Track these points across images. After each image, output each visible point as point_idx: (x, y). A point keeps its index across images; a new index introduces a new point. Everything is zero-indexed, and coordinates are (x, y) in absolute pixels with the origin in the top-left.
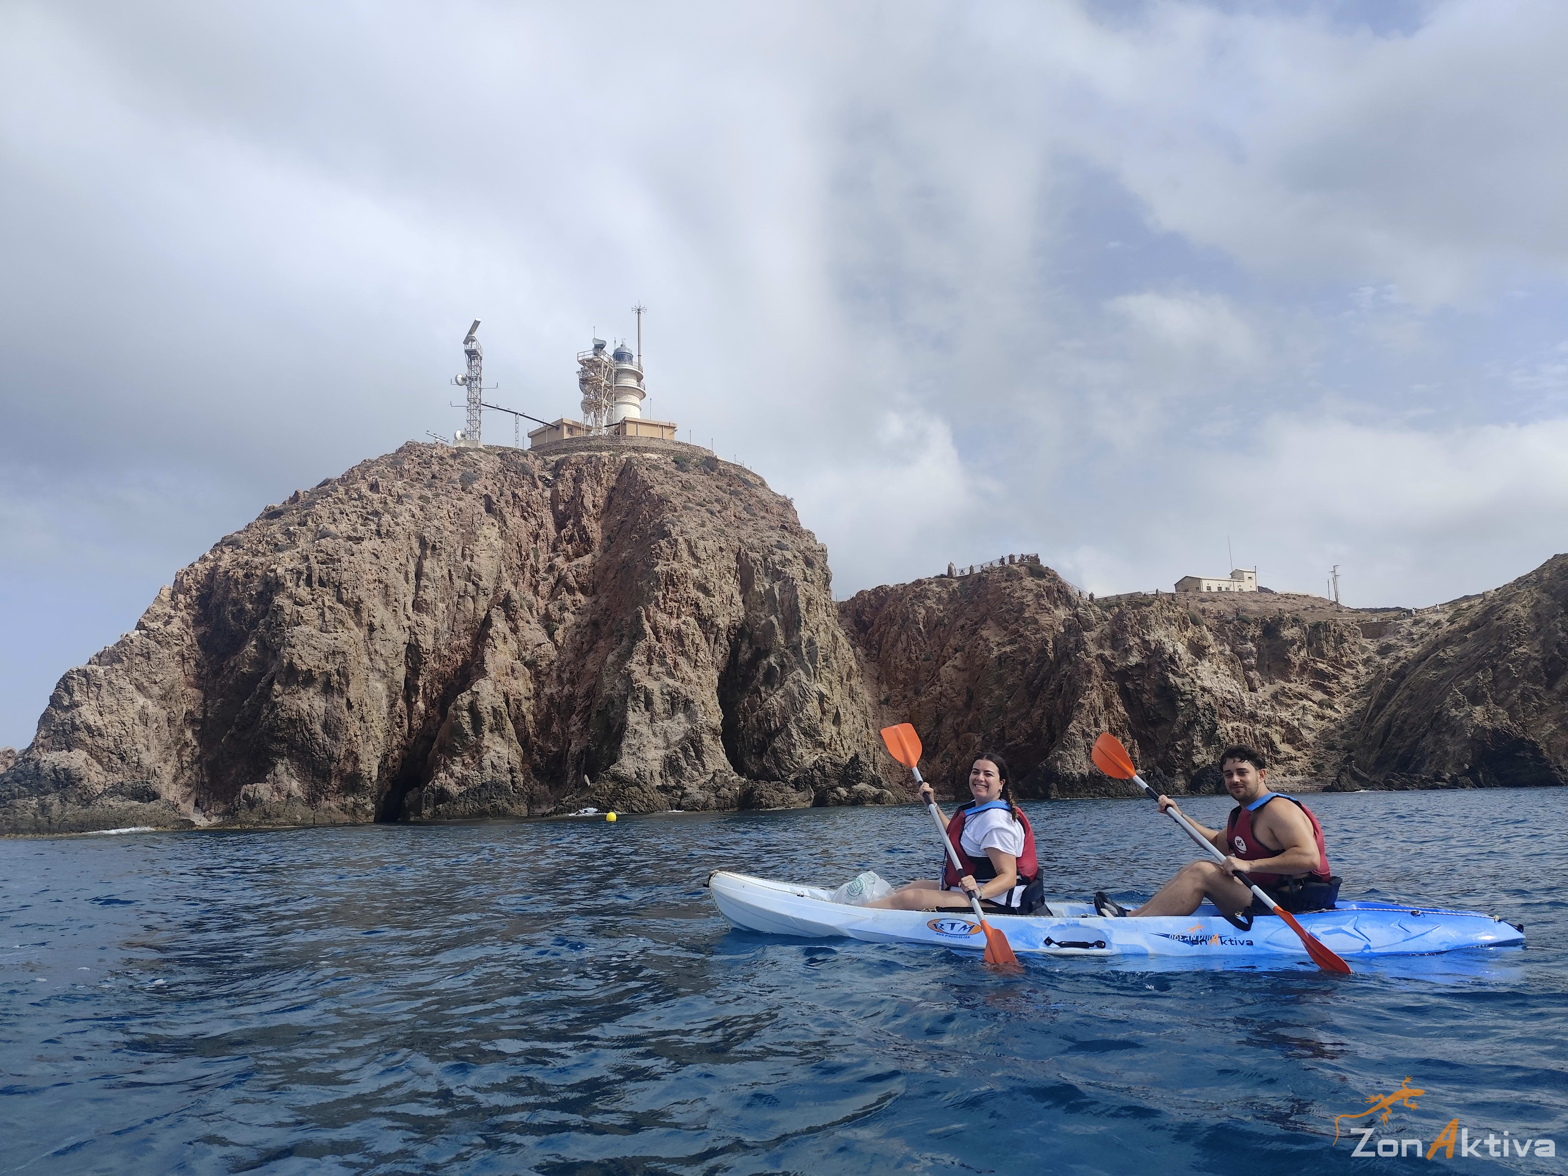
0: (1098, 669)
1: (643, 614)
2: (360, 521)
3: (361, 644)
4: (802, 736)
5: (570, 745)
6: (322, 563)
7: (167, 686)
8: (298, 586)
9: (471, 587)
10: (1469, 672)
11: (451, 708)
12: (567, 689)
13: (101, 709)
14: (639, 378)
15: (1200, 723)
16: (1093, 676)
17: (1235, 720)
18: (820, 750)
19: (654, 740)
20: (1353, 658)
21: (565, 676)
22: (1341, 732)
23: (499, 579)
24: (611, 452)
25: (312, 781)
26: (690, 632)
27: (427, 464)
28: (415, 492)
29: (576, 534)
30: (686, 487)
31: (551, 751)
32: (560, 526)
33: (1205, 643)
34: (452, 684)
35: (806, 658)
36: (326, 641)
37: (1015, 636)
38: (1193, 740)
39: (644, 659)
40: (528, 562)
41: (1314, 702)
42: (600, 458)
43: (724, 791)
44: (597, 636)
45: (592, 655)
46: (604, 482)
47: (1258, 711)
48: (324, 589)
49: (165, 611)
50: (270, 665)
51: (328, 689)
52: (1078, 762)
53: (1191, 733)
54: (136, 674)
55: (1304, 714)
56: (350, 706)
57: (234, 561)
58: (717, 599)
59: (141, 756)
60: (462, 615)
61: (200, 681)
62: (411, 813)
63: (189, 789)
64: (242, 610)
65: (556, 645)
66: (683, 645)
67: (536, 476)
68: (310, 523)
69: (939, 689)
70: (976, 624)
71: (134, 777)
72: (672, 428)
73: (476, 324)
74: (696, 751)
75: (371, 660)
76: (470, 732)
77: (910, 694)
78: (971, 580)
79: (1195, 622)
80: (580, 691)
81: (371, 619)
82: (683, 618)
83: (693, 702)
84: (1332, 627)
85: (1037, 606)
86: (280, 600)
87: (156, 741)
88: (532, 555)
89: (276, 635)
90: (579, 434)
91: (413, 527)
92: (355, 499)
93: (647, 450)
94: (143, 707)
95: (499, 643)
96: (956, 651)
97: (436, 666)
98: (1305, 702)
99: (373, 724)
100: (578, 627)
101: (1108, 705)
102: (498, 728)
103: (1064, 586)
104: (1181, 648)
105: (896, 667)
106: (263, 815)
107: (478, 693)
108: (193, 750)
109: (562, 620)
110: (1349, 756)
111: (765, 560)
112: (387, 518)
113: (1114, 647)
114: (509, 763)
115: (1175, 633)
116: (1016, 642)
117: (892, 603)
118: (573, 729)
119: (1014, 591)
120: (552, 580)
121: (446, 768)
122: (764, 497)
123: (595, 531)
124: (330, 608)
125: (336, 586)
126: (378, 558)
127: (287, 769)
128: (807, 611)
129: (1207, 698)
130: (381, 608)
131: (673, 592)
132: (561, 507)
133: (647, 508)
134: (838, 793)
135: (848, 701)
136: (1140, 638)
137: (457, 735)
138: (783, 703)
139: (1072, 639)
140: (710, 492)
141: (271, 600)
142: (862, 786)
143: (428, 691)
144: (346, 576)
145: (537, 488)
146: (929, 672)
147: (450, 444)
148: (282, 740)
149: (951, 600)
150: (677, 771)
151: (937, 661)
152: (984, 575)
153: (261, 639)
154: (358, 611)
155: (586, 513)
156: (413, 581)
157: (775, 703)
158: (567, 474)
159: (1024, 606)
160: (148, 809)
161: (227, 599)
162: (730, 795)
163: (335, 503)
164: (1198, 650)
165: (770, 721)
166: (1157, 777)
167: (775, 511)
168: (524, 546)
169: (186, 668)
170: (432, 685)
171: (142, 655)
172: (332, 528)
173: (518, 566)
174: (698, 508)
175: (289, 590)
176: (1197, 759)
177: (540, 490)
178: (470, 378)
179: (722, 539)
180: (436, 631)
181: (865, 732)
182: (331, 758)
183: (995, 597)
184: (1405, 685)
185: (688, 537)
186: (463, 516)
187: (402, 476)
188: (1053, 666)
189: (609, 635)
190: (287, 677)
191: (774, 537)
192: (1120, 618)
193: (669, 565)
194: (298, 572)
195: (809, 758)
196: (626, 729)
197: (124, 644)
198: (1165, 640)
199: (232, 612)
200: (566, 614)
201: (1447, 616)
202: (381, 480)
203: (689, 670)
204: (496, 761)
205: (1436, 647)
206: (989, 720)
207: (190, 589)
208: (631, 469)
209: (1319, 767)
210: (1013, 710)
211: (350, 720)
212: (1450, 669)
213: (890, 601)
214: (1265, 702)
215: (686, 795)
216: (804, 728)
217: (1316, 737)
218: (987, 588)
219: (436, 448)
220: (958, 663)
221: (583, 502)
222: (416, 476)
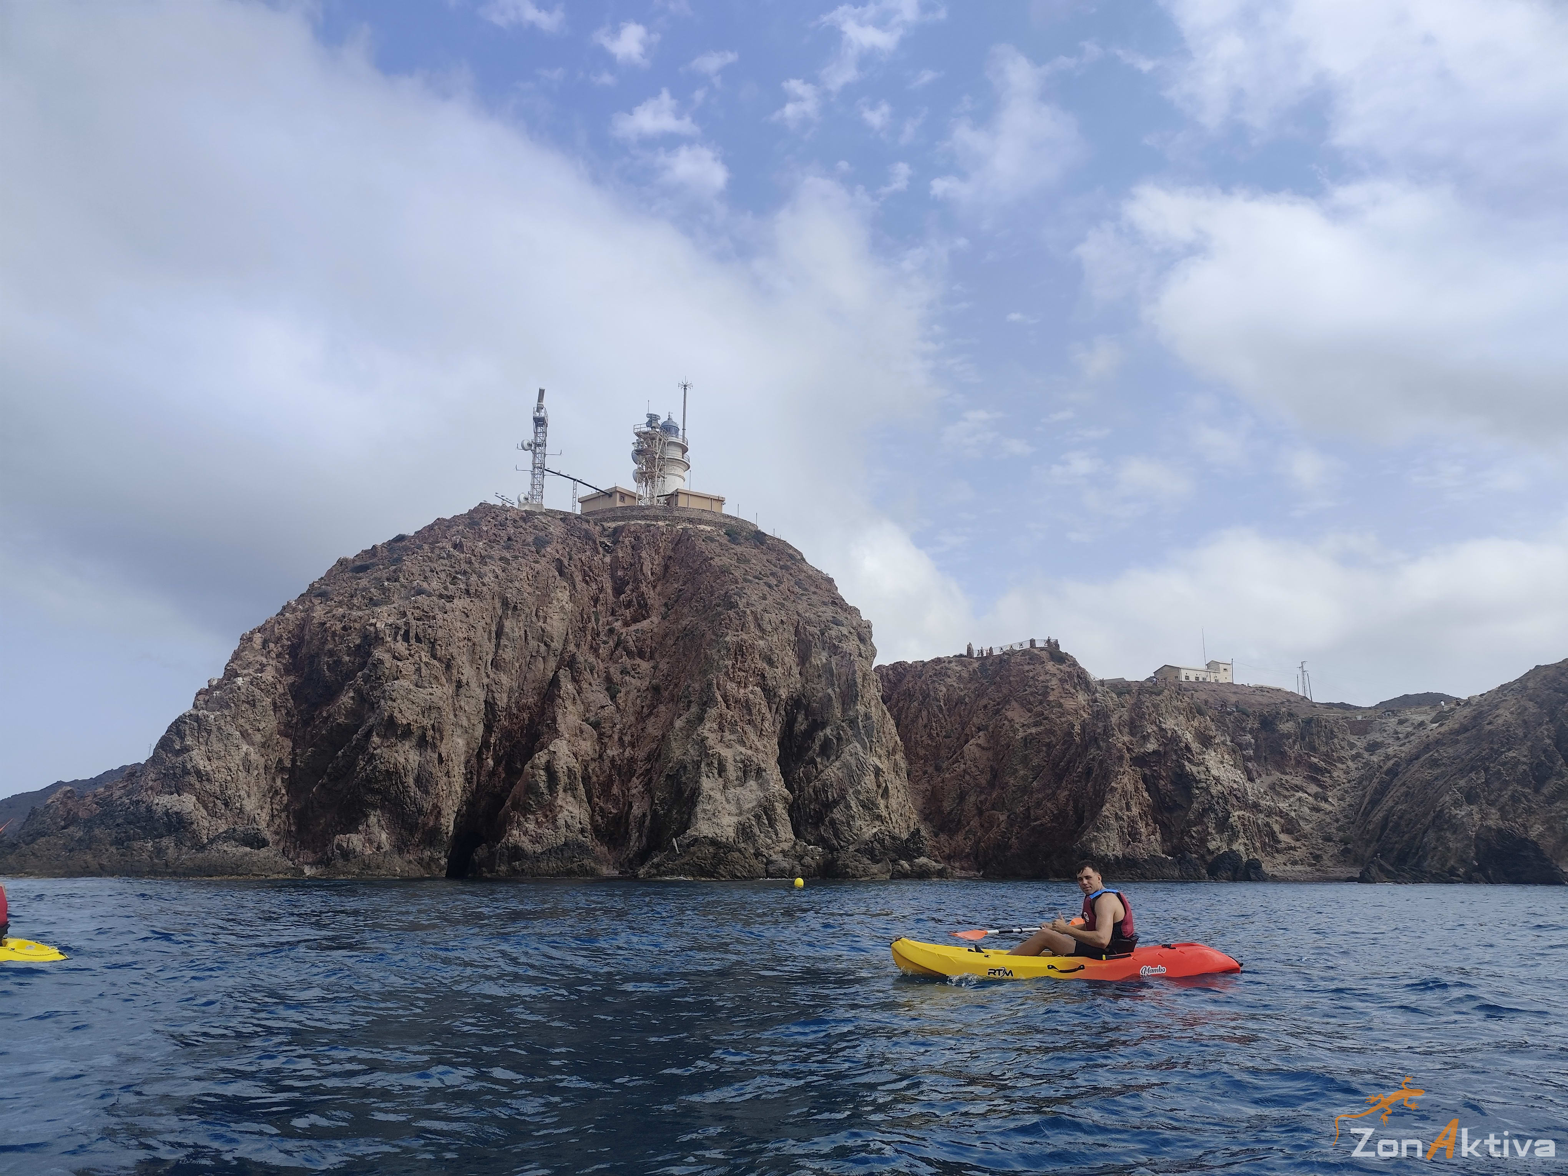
0: (1127, 756)
1: (715, 682)
2: (449, 580)
3: (450, 701)
4: (861, 808)
5: (631, 807)
6: (418, 620)
7: (267, 734)
8: (395, 639)
9: (543, 648)
10: (1463, 772)
11: (527, 767)
12: (628, 752)
13: (210, 755)
14: (685, 450)
15: (1214, 811)
16: (1125, 762)
17: (1240, 809)
18: (877, 823)
19: (727, 806)
20: (1343, 753)
21: (627, 739)
22: (1336, 824)
23: (566, 641)
24: (667, 522)
25: (400, 834)
26: (757, 701)
27: (503, 526)
28: (496, 553)
29: (634, 600)
30: (742, 559)
31: (611, 813)
32: (618, 591)
33: (1211, 733)
34: (519, 742)
35: (863, 732)
36: (422, 695)
37: (1040, 719)
38: (1208, 827)
39: (715, 726)
40: (590, 625)
41: (1309, 795)
42: (658, 528)
43: (807, 860)
44: (657, 700)
45: (652, 719)
46: (661, 550)
47: (1260, 801)
48: (420, 645)
49: (256, 659)
50: (366, 717)
51: (423, 743)
52: (1112, 844)
53: (1205, 820)
54: (241, 721)
55: (1301, 805)
56: (441, 760)
57: (327, 613)
58: (780, 671)
59: (244, 802)
60: (532, 674)
61: (288, 730)
62: (484, 869)
63: (278, 837)
64: (338, 662)
65: (618, 708)
66: (750, 713)
67: (597, 542)
68: (402, 579)
69: (963, 766)
70: (998, 704)
71: (236, 823)
72: (721, 501)
73: (542, 392)
74: (769, 819)
75: (455, 715)
76: (545, 791)
77: (930, 770)
78: (991, 661)
79: (1201, 713)
80: (641, 754)
81: (460, 676)
82: (751, 688)
83: (765, 771)
84: (1323, 723)
85: (1061, 690)
86: (379, 653)
87: (256, 788)
88: (593, 619)
89: (373, 688)
90: (628, 502)
91: (496, 588)
92: (444, 558)
93: (701, 521)
94: (246, 754)
95: (568, 703)
96: (979, 730)
97: (506, 723)
98: (1300, 794)
99: (454, 780)
100: (639, 691)
101: (1137, 789)
102: (571, 788)
103: (1083, 671)
104: (1189, 737)
105: (917, 743)
106: (361, 866)
107: (555, 752)
108: (281, 797)
109: (623, 684)
110: (1346, 849)
111: (823, 634)
112: (474, 578)
113: (1132, 734)
114: (580, 823)
115: (1184, 722)
116: (1041, 724)
117: (911, 679)
118: (634, 791)
119: (1038, 674)
120: (611, 643)
121: (519, 824)
122: (810, 572)
123: (652, 596)
124: (426, 664)
125: (431, 642)
126: (467, 616)
127: (379, 821)
128: (863, 686)
129: (1219, 787)
130: (467, 664)
131: (741, 662)
132: (620, 573)
133: (708, 579)
134: (902, 866)
135: (892, 775)
136: (1157, 726)
137: (532, 793)
138: (840, 775)
139: (1100, 724)
140: (764, 566)
141: (369, 654)
142: (923, 860)
143: (497, 748)
144: (440, 633)
145: (599, 554)
146: (950, 749)
147: (516, 506)
148: (378, 792)
149: (971, 679)
150: (749, 838)
151: (958, 739)
152: (1006, 657)
153: (358, 691)
154: (448, 667)
155: (645, 580)
156: (494, 640)
157: (832, 774)
158: (627, 541)
159: (1049, 690)
160: (261, 855)
161: (323, 650)
162: (814, 864)
163: (424, 561)
164: (1206, 741)
165: (827, 792)
166: (1188, 862)
167: (823, 586)
168: (586, 609)
169: (278, 716)
170: (501, 743)
171: (248, 703)
172: (425, 585)
173: (580, 628)
174: (757, 580)
175: (388, 645)
176: (1212, 845)
177: (601, 556)
178: (536, 444)
179: (783, 612)
180: (511, 690)
181: (907, 807)
182: (420, 811)
183: (1018, 679)
184: (1401, 782)
185: (753, 609)
186: (540, 579)
187: (480, 536)
188: (1079, 750)
189: (673, 700)
190: (386, 730)
191: (828, 612)
192: (1138, 705)
193: (738, 636)
194: (396, 627)
195: (869, 830)
196: (699, 794)
197: (232, 691)
198: (1176, 729)
199: (328, 663)
200: (627, 678)
201: (1430, 718)
202: (463, 540)
203: (756, 739)
204: (569, 821)
205: (1427, 747)
206: (1014, 799)
207: (280, 638)
208: (688, 540)
209: (1317, 858)
210: (1038, 791)
211: (439, 774)
212: (1444, 769)
213: (909, 678)
214: (1265, 792)
215: (772, 862)
216: (863, 801)
217: (1313, 829)
218: (1009, 670)
219: (507, 511)
220: (981, 741)
221: (641, 569)
222: (493, 537)
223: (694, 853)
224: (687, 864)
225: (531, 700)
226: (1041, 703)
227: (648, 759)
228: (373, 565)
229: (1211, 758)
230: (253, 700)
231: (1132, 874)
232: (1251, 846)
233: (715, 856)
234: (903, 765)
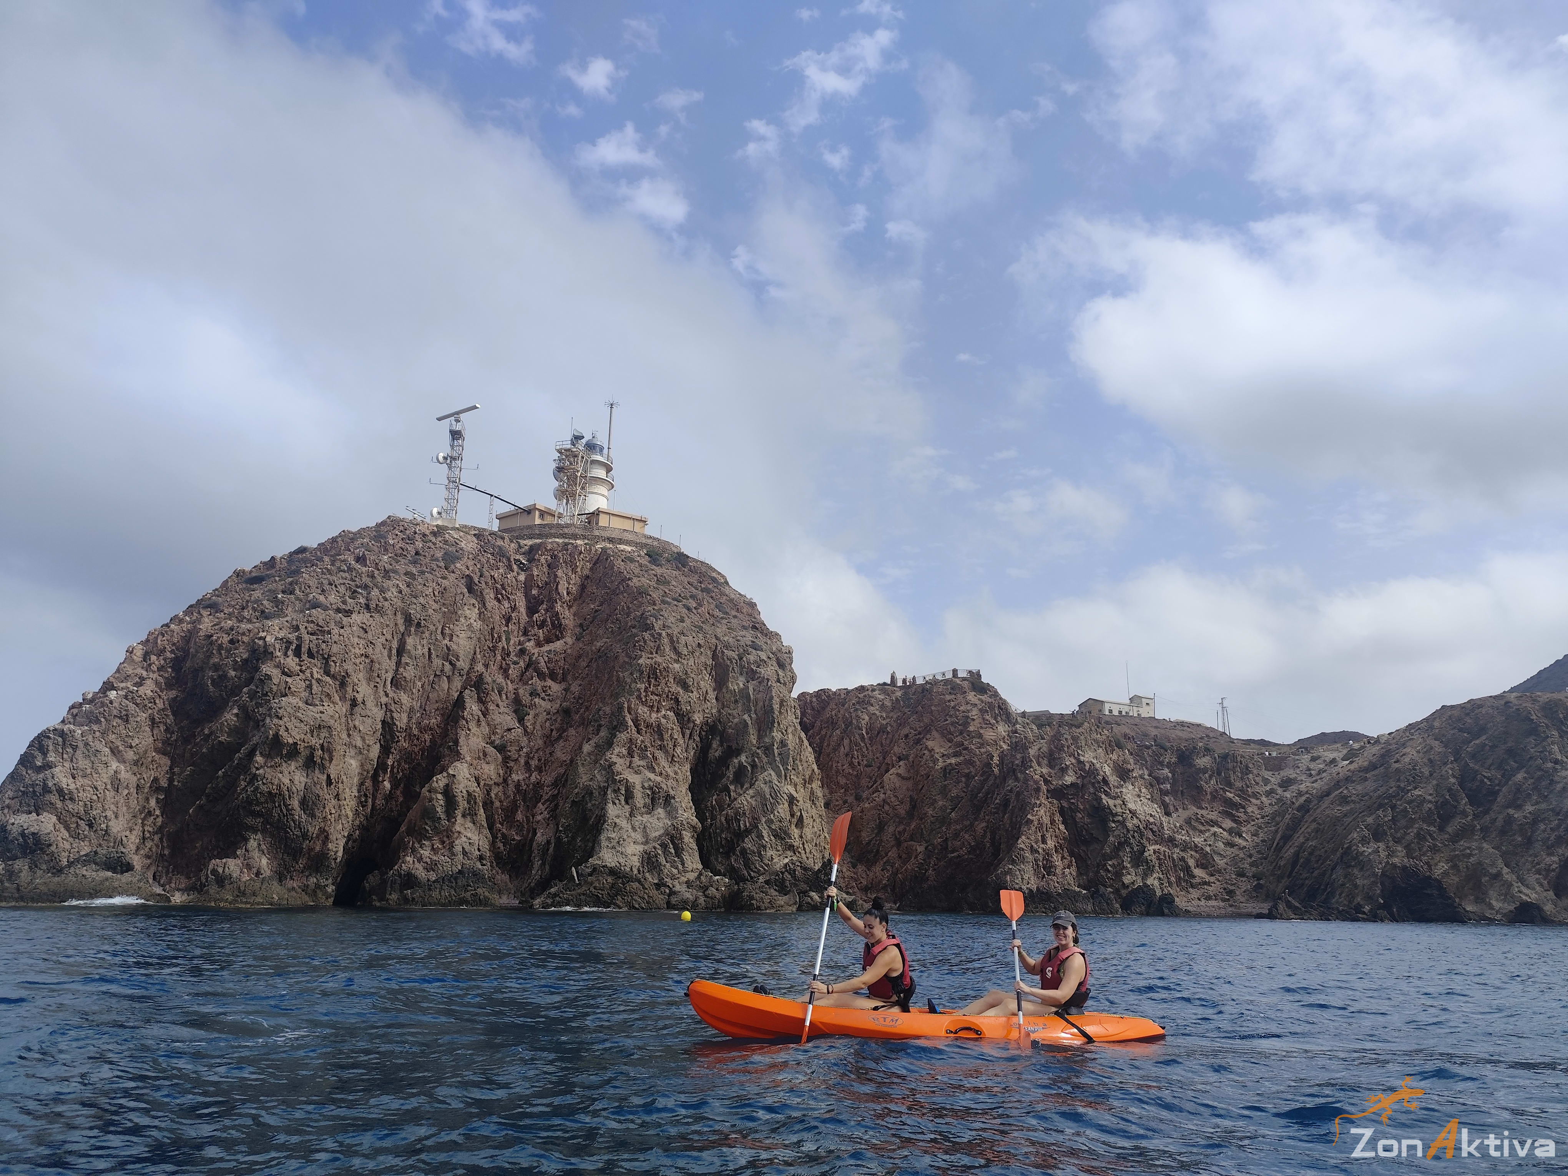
0: (1044, 788)
1: (626, 705)
2: (348, 594)
3: (343, 720)
4: (772, 838)
5: (535, 834)
6: (312, 634)
7: (141, 751)
8: (286, 655)
9: (448, 667)
10: (1370, 809)
11: (424, 790)
12: (535, 777)
13: (75, 772)
14: (609, 469)
15: (1130, 845)
16: (1041, 794)
17: (1156, 843)
18: (789, 853)
19: (633, 834)
20: (1257, 789)
21: (534, 763)
22: (1249, 859)
23: (473, 660)
24: (586, 541)
25: (282, 859)
26: (670, 726)
27: (411, 539)
28: (401, 567)
29: (548, 620)
30: (661, 581)
31: (514, 840)
32: (532, 610)
33: (1129, 767)
34: (419, 764)
35: (778, 759)
36: (312, 714)
37: (960, 749)
38: (1123, 861)
39: (624, 751)
40: (500, 645)
41: (1224, 830)
42: (576, 546)
43: (712, 891)
44: (567, 723)
45: (561, 743)
46: (579, 570)
47: (1176, 835)
48: (313, 661)
49: (136, 671)
50: (250, 735)
51: (310, 764)
52: (1026, 877)
53: (1121, 854)
54: (112, 737)
55: (1215, 840)
56: (329, 782)
57: (215, 625)
58: (694, 695)
59: (109, 824)
60: (435, 694)
61: (165, 748)
62: (374, 897)
63: (149, 861)
64: (224, 677)
65: (525, 731)
66: (662, 739)
67: (512, 560)
68: (297, 592)
69: (882, 796)
70: (920, 733)
71: (100, 845)
72: (643, 521)
74: (676, 848)
75: (349, 735)
76: (443, 816)
77: (850, 799)
78: (913, 690)
79: (1120, 746)
80: (548, 779)
81: (355, 694)
82: (663, 712)
83: (674, 798)
84: (1239, 759)
85: (981, 721)
86: (267, 668)
87: (125, 808)
88: (504, 639)
89: (261, 705)
90: (548, 520)
91: (399, 604)
92: (344, 571)
93: (621, 541)
94: (116, 772)
95: (472, 725)
96: (900, 759)
97: (406, 745)
98: (1215, 829)
99: (345, 803)
100: (548, 714)
101: (1053, 822)
102: (470, 814)
103: (1004, 702)
104: (1107, 770)
105: (837, 771)
106: (236, 892)
107: (454, 776)
108: (155, 819)
109: (532, 706)
110: (1259, 884)
111: (741, 659)
112: (375, 592)
113: (1051, 766)
114: (479, 850)
115: (1102, 755)
116: (961, 755)
117: (834, 707)
118: (539, 818)
119: (959, 704)
120: (522, 664)
121: (414, 850)
122: (733, 596)
123: (567, 617)
124: (318, 681)
125: (324, 658)
126: (366, 632)
127: (260, 845)
128: (780, 712)
129: (1135, 821)
130: (364, 683)
131: (655, 686)
132: (534, 592)
133: (625, 600)
134: (812, 898)
135: (808, 804)
136: (1075, 758)
137: (429, 818)
138: (754, 803)
139: (1019, 756)
140: (684, 588)
141: (257, 669)
143: (395, 770)
144: (335, 649)
145: (513, 571)
146: (871, 778)
147: (428, 520)
148: (259, 814)
149: (894, 708)
150: (655, 868)
151: (879, 768)
152: (928, 686)
153: (243, 708)
154: (343, 685)
155: (560, 599)
156: (394, 658)
157: (745, 803)
158: (543, 560)
159: (969, 720)
160: (124, 881)
161: (208, 663)
162: (718, 895)
163: (323, 573)
164: (1124, 774)
165: (739, 821)
166: (1101, 896)
167: (744, 611)
168: (497, 628)
169: (155, 732)
170: (399, 765)
171: (120, 718)
172: (322, 598)
173: (489, 647)
174: (676, 603)
175: (277, 660)
176: (1127, 880)
177: (515, 573)
178: (451, 457)
179: (700, 635)
180: (412, 709)
181: (822, 837)
182: (305, 836)
183: (940, 708)
184: (1312, 818)
185: (669, 631)
186: (446, 595)
187: (386, 550)
188: (998, 781)
189: (583, 724)
190: (271, 749)
191: (748, 637)
192: (1057, 737)
193: (652, 658)
194: (287, 642)
195: (780, 860)
196: (605, 821)
197: (103, 705)
198: (1095, 761)
199: (212, 678)
200: (537, 700)
201: (1341, 755)
202: (366, 553)
203: (666, 765)
204: (467, 848)
205: (1338, 785)
206: (932, 830)
207: (164, 650)
208: (607, 559)
209: (1231, 893)
210: (957, 822)
211: (327, 797)
212: (1353, 806)
213: (832, 705)
214: (1181, 827)
215: (675, 893)
216: (775, 830)
217: (1227, 864)
218: (931, 699)
219: (417, 525)
220: (902, 771)
221: (557, 588)
222: (400, 551)
223: (591, 883)
224: (584, 894)
225: (434, 721)
226: (961, 733)
227: (555, 784)
228: (269, 576)
229: (1129, 792)
230: (127, 715)
231: (1045, 908)
232: (1166, 880)
233: (613, 886)
234: (820, 794)
